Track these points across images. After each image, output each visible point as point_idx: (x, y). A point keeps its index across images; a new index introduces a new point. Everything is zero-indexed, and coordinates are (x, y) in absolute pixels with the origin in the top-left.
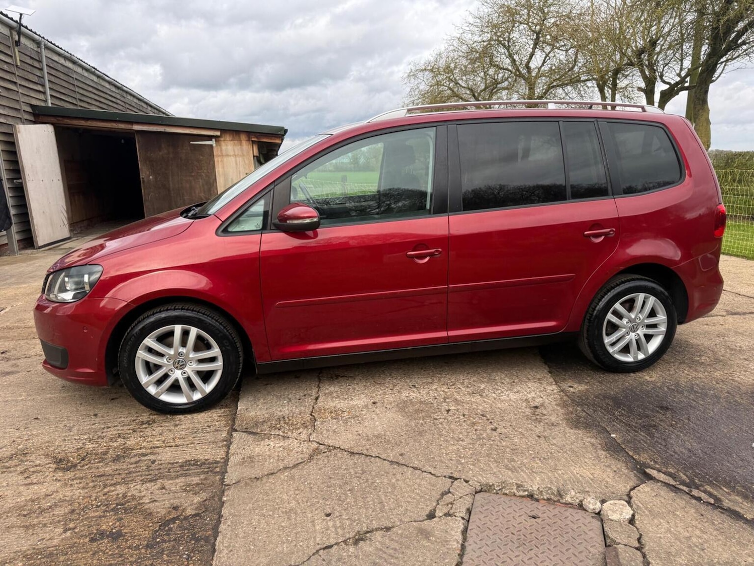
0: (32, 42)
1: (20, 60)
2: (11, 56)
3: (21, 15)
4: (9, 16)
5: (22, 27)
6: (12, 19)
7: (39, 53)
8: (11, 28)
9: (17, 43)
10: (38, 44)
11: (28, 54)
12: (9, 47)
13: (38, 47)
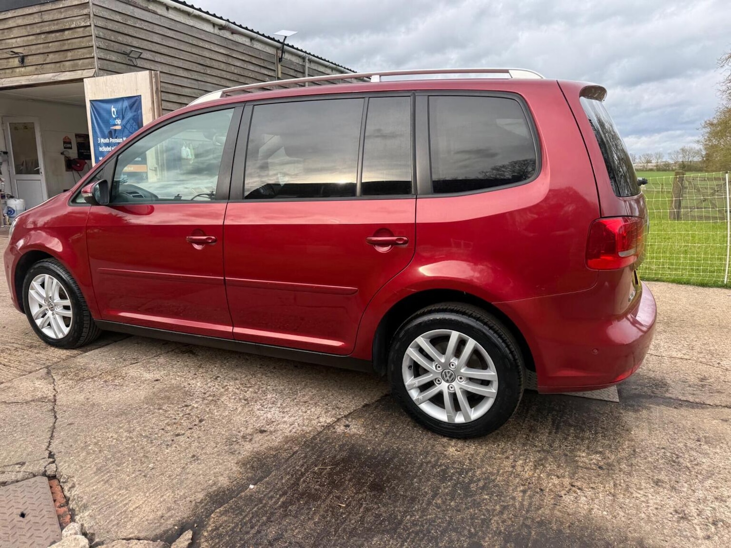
0: (297, 58)
1: (282, 73)
2: (275, 71)
3: (286, 37)
4: (276, 39)
5: (285, 47)
6: (278, 41)
7: (304, 66)
8: (277, 48)
9: (280, 60)
10: (304, 58)
11: (292, 67)
12: (274, 63)
13: (304, 61)
